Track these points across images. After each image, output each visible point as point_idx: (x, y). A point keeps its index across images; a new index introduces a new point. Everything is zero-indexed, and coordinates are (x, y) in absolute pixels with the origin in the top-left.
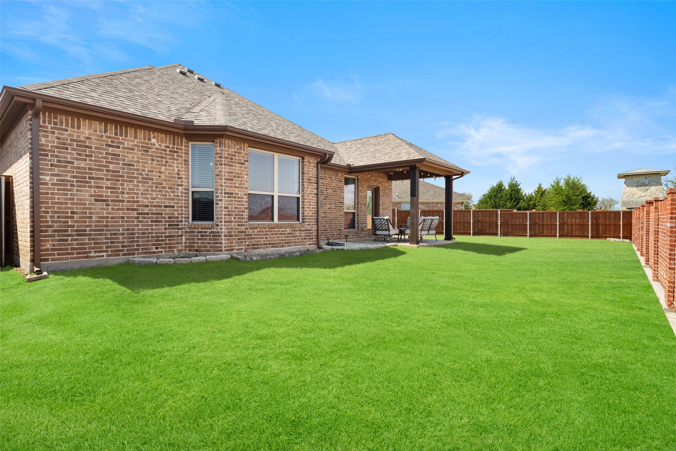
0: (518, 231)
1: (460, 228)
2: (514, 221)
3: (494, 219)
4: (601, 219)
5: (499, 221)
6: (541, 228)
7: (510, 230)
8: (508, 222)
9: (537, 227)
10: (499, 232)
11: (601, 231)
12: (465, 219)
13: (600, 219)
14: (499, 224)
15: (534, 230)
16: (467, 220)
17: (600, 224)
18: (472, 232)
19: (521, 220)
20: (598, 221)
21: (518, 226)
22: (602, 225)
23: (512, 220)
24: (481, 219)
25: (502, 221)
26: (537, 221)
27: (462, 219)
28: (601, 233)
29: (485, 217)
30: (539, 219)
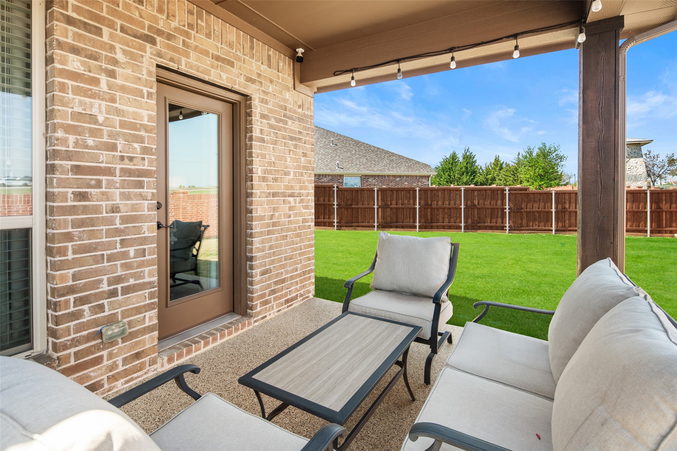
0: (537, 223)
1: (443, 218)
2: (530, 205)
3: (499, 202)
4: (664, 202)
5: (507, 207)
6: (573, 218)
7: (524, 221)
8: (522, 209)
9: (567, 217)
10: (507, 225)
11: (664, 222)
12: (452, 203)
13: (662, 203)
14: (507, 211)
15: (562, 222)
16: (455, 204)
17: (662, 212)
18: (463, 225)
19: (542, 204)
20: (661, 205)
21: (537, 214)
22: (666, 212)
23: (527, 205)
24: (478, 203)
25: (512, 206)
26: (567, 206)
27: (447, 203)
28: (664, 226)
29: (485, 199)
30: (570, 203)
